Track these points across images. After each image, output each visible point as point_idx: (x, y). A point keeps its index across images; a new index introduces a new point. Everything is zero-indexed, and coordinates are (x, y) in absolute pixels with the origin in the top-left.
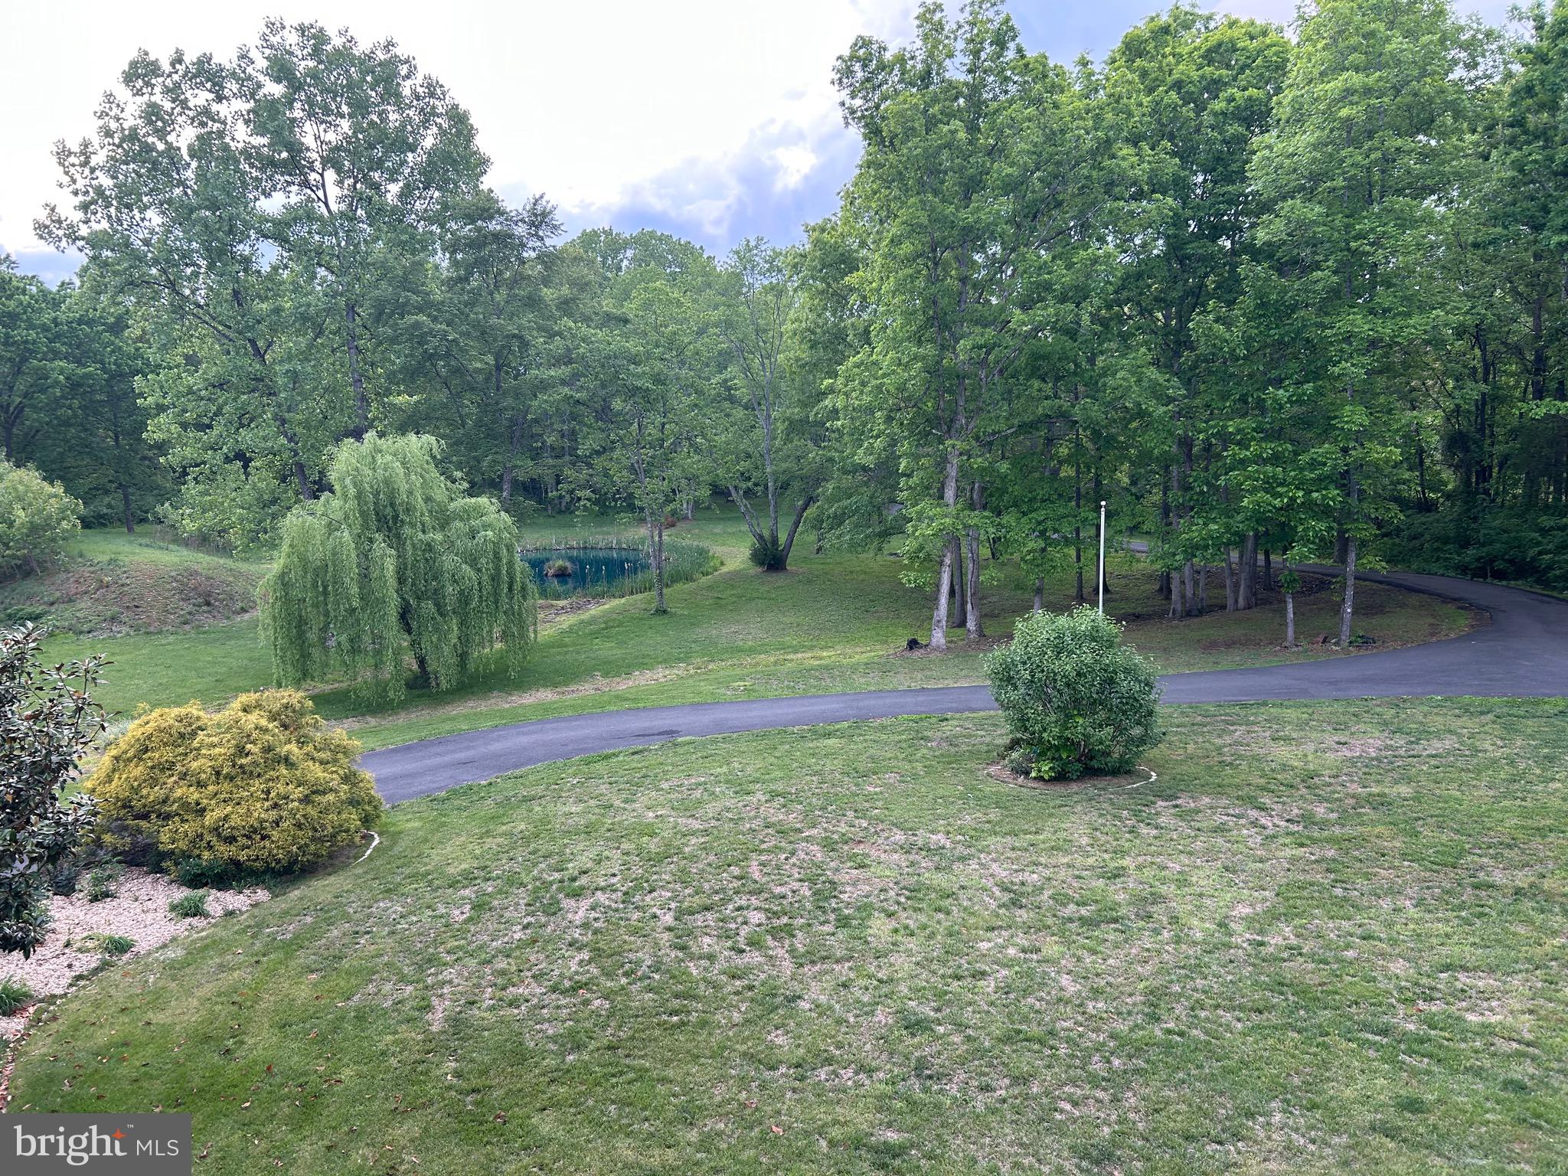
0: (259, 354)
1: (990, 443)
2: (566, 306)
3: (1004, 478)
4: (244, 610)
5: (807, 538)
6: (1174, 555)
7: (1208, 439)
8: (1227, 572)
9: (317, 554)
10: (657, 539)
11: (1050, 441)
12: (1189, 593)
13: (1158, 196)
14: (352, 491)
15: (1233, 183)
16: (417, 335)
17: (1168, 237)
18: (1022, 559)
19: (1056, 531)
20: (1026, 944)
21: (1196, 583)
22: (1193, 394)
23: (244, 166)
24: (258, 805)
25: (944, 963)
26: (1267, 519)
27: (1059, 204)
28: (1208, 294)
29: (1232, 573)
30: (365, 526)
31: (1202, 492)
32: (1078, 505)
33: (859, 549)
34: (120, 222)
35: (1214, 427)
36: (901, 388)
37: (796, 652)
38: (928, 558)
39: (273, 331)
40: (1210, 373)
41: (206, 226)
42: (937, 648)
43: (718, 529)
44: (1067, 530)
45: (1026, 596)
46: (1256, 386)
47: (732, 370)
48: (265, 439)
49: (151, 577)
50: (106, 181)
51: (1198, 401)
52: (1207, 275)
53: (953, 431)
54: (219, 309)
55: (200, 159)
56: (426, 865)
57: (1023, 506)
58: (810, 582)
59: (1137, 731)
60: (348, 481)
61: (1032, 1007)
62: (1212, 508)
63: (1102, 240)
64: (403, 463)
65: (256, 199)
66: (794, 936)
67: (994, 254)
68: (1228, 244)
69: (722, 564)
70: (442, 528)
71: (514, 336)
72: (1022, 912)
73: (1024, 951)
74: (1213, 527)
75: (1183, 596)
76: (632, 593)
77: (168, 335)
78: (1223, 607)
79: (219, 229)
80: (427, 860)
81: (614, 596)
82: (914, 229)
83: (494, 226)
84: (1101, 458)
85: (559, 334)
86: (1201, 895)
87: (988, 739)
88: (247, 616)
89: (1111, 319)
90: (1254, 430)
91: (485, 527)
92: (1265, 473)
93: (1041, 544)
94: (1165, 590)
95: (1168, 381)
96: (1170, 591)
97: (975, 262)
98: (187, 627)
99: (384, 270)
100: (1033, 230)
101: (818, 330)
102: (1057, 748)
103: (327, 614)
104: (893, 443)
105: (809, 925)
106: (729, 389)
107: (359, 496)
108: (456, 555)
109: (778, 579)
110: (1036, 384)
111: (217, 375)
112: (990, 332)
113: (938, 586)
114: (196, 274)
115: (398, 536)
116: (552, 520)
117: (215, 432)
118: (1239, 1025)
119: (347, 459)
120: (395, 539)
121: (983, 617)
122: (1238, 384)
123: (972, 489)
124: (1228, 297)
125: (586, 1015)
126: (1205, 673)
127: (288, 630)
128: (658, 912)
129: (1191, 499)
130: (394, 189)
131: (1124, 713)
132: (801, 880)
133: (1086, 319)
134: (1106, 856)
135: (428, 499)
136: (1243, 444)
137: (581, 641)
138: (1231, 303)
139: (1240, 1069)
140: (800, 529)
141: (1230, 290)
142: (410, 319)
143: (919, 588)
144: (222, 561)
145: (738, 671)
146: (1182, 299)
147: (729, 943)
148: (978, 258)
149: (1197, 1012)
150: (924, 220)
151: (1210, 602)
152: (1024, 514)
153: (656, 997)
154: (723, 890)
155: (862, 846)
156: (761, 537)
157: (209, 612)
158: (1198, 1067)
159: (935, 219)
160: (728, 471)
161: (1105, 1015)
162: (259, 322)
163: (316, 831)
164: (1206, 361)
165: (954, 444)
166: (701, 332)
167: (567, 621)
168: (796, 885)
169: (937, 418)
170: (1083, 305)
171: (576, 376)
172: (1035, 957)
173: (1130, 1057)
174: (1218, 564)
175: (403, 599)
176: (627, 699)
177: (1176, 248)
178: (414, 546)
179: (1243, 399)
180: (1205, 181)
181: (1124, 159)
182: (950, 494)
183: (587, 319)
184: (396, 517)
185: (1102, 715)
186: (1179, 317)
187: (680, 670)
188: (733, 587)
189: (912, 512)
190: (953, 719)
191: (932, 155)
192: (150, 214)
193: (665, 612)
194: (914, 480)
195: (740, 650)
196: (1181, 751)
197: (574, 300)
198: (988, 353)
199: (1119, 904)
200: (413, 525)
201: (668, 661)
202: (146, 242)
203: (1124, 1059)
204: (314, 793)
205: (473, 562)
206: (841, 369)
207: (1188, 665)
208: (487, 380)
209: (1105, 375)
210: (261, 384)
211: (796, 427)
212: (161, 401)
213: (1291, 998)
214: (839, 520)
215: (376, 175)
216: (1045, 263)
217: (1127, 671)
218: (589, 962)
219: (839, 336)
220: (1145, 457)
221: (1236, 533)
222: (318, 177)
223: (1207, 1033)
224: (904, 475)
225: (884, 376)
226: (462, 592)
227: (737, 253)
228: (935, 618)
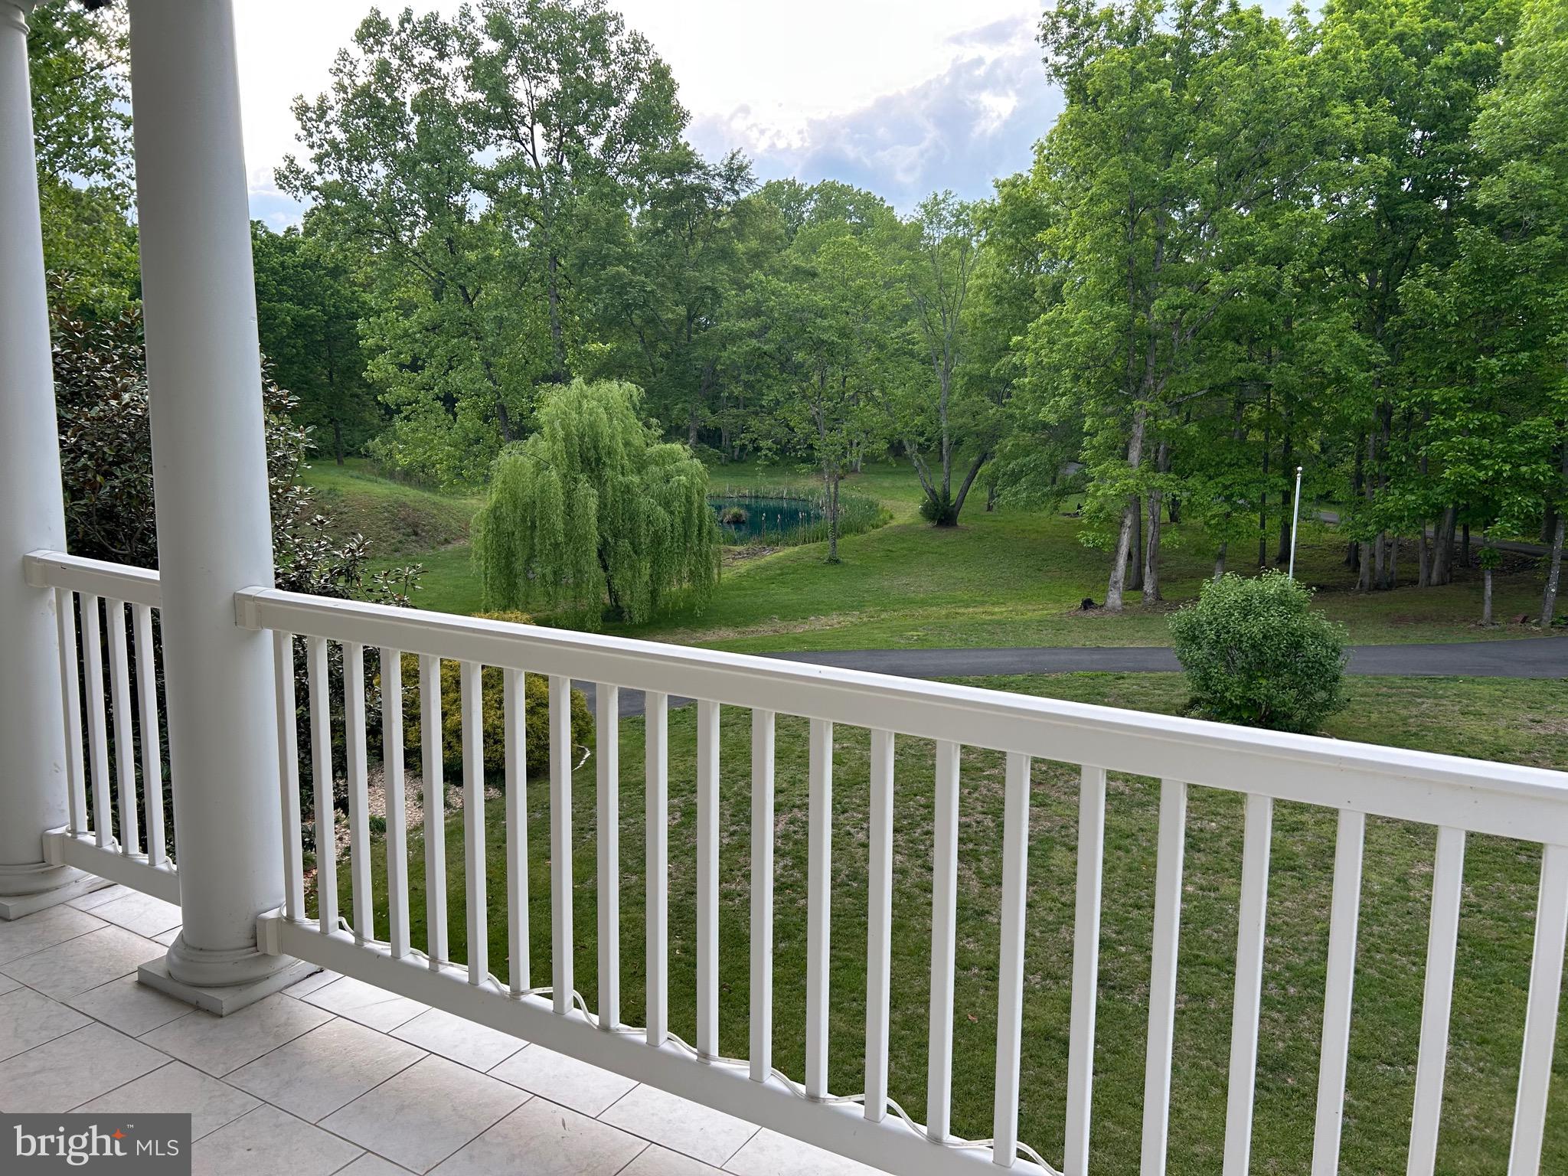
0: (468, 301)
1: (1179, 405)
2: (756, 259)
3: (1191, 440)
4: (447, 541)
5: (979, 494)
6: (1366, 525)
7: (1410, 408)
8: (1421, 546)
9: (527, 490)
10: (832, 490)
11: (1240, 405)
12: (1379, 565)
13: (1374, 156)
14: (561, 433)
15: (1455, 140)
16: (619, 287)
17: (1379, 196)
18: (1207, 523)
19: (1242, 496)
20: (1204, 883)
21: (1387, 556)
22: (1398, 360)
23: (461, 121)
24: (493, 713)
25: (1125, 894)
26: (1470, 493)
27: (1265, 163)
28: (1420, 256)
29: (1426, 548)
30: (571, 466)
31: (1400, 462)
32: (1265, 470)
33: (1036, 508)
34: (349, 173)
35: (1418, 395)
36: (1092, 347)
37: (967, 607)
38: (1109, 518)
39: (481, 278)
40: (1416, 339)
41: (428, 178)
42: (1113, 610)
43: (887, 483)
44: (1254, 495)
45: (1206, 562)
46: (1466, 354)
47: (913, 324)
48: (473, 381)
49: (365, 507)
50: (339, 134)
51: (1402, 369)
52: (1419, 237)
53: (1141, 392)
54: (435, 257)
55: (421, 114)
56: (636, 776)
57: (1209, 469)
58: (980, 538)
59: (1321, 696)
60: (557, 424)
61: (1209, 937)
62: (1410, 479)
63: (1307, 198)
64: (605, 409)
65: (471, 152)
66: (980, 860)
67: (1191, 213)
68: (1444, 205)
69: (891, 517)
70: (639, 472)
71: (707, 288)
72: (1200, 855)
73: (1202, 889)
74: (1410, 497)
75: (1372, 570)
76: (805, 542)
77: (389, 280)
78: (1416, 582)
79: (439, 182)
80: (637, 772)
81: (788, 545)
82: (1114, 188)
83: (691, 179)
84: (1293, 423)
85: (750, 286)
86: (1380, 852)
87: (1165, 698)
88: (450, 547)
89: (1312, 281)
90: (1461, 399)
91: (680, 472)
92: (1470, 444)
93: (1226, 508)
94: (1353, 562)
95: (1371, 346)
96: (1358, 564)
97: (1172, 220)
98: (397, 555)
99: (586, 222)
100: (1236, 189)
101: (1004, 286)
102: (1238, 708)
103: (532, 548)
104: (1079, 401)
105: (994, 852)
106: (909, 342)
107: (567, 438)
108: (652, 497)
109: (947, 535)
110: (1230, 345)
111: (432, 318)
112: (1186, 293)
113: (1117, 548)
114: (414, 224)
115: (599, 477)
116: (725, 469)
117: (427, 373)
118: (1414, 969)
119: (556, 403)
120: (598, 480)
121: (1161, 581)
122: (1447, 351)
123: (1157, 451)
124: (1441, 260)
125: (794, 911)
126: (1392, 646)
127: (498, 560)
128: (852, 831)
129: (1387, 470)
130: (598, 142)
131: (1309, 676)
132: (984, 813)
133: (1288, 281)
134: (1285, 811)
135: (627, 444)
136: (1448, 414)
137: (758, 586)
138: (1444, 267)
139: (1413, 1005)
140: (973, 485)
141: (1444, 252)
142: (611, 270)
143: (1097, 548)
144: (426, 495)
145: (910, 621)
146: (1391, 261)
147: (920, 862)
148: (1176, 216)
149: (1373, 954)
150: (1125, 180)
151: (1400, 577)
152: (1210, 478)
153: (855, 901)
154: (911, 816)
155: (1042, 787)
156: (933, 492)
157: (416, 541)
158: (1371, 1000)
159: (1138, 178)
160: (906, 424)
161: (1281, 950)
162: (470, 270)
163: (540, 739)
164: (1413, 327)
165: (1141, 405)
166: (888, 285)
167: (744, 566)
168: (980, 817)
169: (1127, 378)
170: (1286, 267)
171: (766, 328)
172: (1213, 895)
173: (1306, 987)
174: (1411, 536)
175: (602, 536)
176: (804, 642)
177: (1388, 207)
178: (613, 487)
179: (1451, 368)
180: (1423, 137)
181: (1338, 117)
182: (1134, 454)
183: (776, 273)
184: (598, 460)
185: (1286, 677)
186: (1386, 279)
187: (853, 618)
188: (904, 540)
189: (1095, 471)
190: (1129, 677)
191: (1137, 113)
192: (377, 166)
193: (837, 561)
194: (1098, 440)
195: (912, 602)
196: (1364, 720)
197: (764, 253)
198: (1182, 314)
199: (1297, 855)
200: (613, 468)
201: (842, 609)
202: (372, 193)
203: (1300, 989)
204: (538, 705)
205: (667, 504)
206: (1031, 325)
207: (1375, 638)
208: (679, 331)
209: (1303, 338)
210: (468, 328)
211: (976, 383)
212: (380, 342)
213: (1468, 949)
214: (1015, 478)
215: (581, 129)
216: (1249, 224)
217: (1314, 636)
218: (793, 867)
219: (1026, 292)
220: (1342, 423)
221: (1434, 506)
222: (527, 131)
223: (1381, 972)
224: (1087, 434)
225: (1075, 334)
226: (656, 532)
227: (924, 206)
228: (1113, 579)
